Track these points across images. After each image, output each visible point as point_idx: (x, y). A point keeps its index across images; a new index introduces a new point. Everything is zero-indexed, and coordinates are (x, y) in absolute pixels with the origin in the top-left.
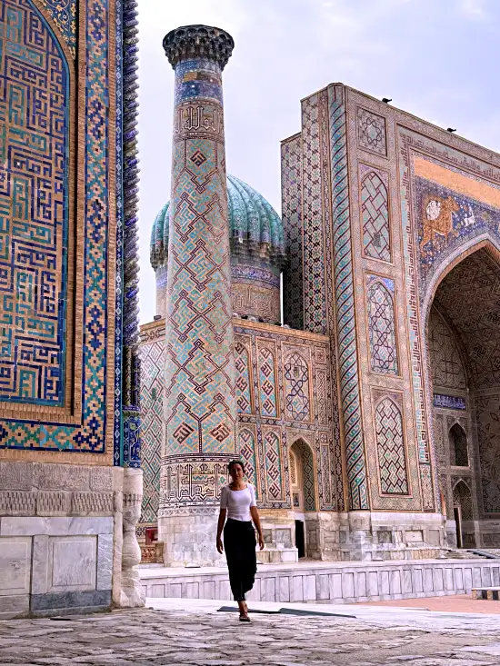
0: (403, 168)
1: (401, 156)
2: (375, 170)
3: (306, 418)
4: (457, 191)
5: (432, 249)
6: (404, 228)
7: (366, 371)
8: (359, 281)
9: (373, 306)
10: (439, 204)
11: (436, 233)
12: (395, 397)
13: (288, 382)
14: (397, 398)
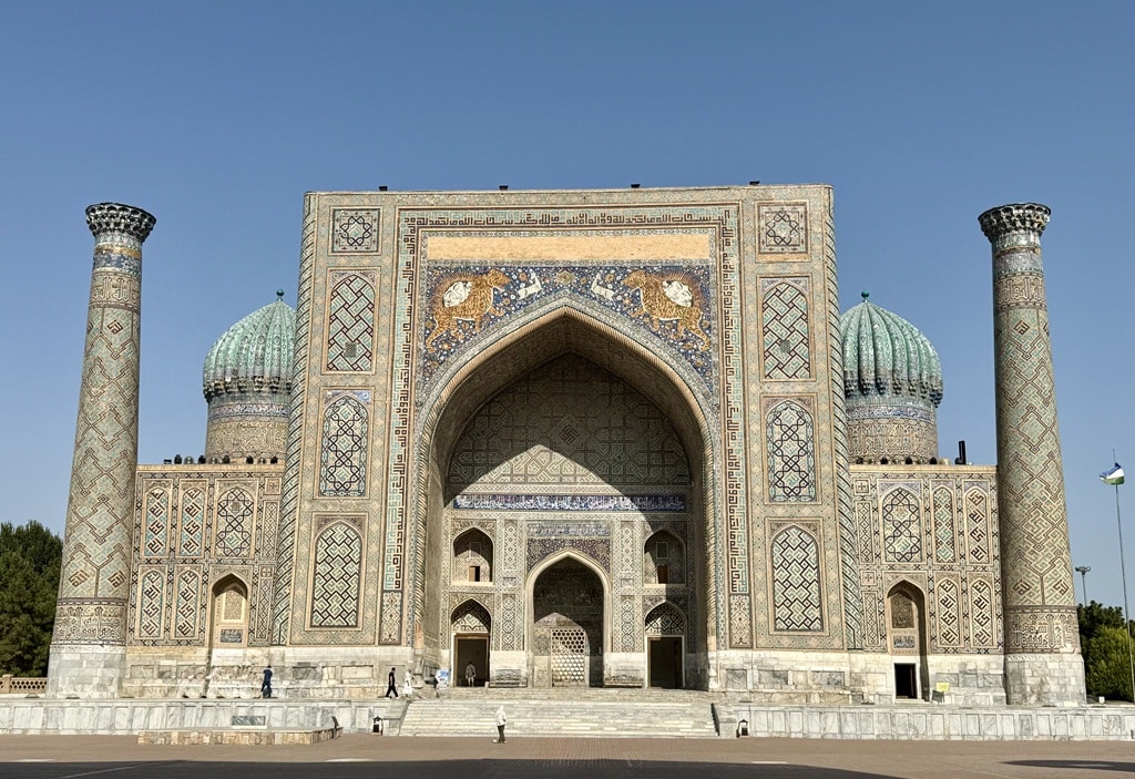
0: (405, 257)
1: (403, 245)
2: (357, 273)
3: (245, 552)
4: (507, 259)
5: (447, 341)
6: (399, 326)
7: (308, 497)
8: (312, 401)
9: (334, 424)
10: (469, 284)
11: (457, 320)
12: (354, 521)
13: (222, 520)
14: (357, 521)
